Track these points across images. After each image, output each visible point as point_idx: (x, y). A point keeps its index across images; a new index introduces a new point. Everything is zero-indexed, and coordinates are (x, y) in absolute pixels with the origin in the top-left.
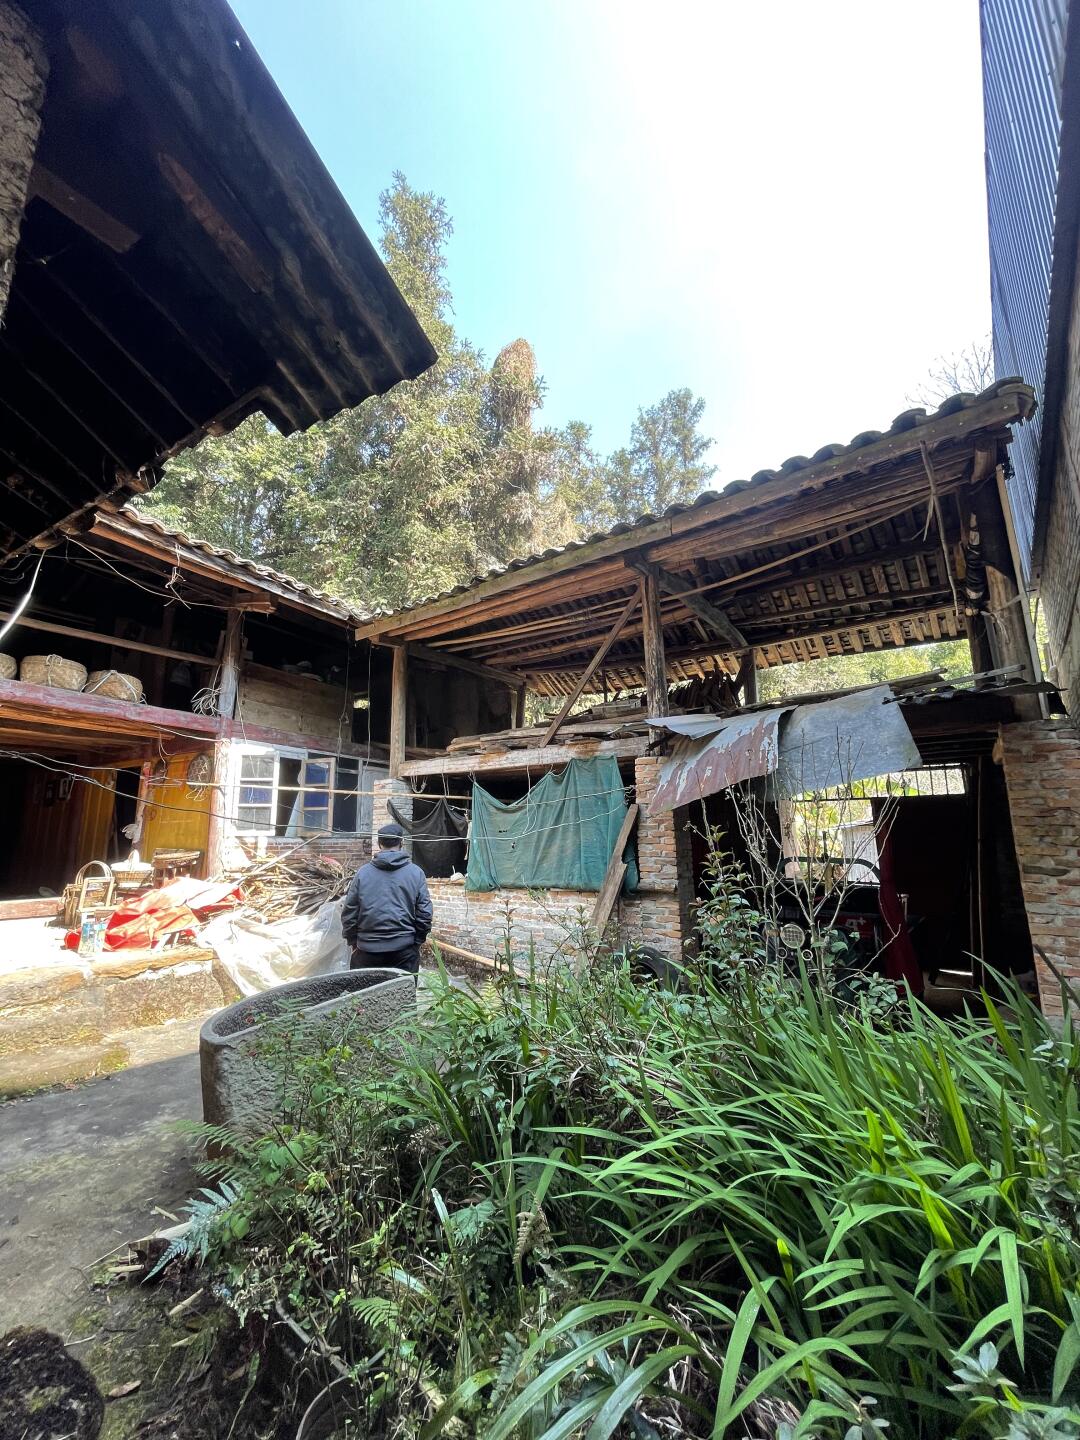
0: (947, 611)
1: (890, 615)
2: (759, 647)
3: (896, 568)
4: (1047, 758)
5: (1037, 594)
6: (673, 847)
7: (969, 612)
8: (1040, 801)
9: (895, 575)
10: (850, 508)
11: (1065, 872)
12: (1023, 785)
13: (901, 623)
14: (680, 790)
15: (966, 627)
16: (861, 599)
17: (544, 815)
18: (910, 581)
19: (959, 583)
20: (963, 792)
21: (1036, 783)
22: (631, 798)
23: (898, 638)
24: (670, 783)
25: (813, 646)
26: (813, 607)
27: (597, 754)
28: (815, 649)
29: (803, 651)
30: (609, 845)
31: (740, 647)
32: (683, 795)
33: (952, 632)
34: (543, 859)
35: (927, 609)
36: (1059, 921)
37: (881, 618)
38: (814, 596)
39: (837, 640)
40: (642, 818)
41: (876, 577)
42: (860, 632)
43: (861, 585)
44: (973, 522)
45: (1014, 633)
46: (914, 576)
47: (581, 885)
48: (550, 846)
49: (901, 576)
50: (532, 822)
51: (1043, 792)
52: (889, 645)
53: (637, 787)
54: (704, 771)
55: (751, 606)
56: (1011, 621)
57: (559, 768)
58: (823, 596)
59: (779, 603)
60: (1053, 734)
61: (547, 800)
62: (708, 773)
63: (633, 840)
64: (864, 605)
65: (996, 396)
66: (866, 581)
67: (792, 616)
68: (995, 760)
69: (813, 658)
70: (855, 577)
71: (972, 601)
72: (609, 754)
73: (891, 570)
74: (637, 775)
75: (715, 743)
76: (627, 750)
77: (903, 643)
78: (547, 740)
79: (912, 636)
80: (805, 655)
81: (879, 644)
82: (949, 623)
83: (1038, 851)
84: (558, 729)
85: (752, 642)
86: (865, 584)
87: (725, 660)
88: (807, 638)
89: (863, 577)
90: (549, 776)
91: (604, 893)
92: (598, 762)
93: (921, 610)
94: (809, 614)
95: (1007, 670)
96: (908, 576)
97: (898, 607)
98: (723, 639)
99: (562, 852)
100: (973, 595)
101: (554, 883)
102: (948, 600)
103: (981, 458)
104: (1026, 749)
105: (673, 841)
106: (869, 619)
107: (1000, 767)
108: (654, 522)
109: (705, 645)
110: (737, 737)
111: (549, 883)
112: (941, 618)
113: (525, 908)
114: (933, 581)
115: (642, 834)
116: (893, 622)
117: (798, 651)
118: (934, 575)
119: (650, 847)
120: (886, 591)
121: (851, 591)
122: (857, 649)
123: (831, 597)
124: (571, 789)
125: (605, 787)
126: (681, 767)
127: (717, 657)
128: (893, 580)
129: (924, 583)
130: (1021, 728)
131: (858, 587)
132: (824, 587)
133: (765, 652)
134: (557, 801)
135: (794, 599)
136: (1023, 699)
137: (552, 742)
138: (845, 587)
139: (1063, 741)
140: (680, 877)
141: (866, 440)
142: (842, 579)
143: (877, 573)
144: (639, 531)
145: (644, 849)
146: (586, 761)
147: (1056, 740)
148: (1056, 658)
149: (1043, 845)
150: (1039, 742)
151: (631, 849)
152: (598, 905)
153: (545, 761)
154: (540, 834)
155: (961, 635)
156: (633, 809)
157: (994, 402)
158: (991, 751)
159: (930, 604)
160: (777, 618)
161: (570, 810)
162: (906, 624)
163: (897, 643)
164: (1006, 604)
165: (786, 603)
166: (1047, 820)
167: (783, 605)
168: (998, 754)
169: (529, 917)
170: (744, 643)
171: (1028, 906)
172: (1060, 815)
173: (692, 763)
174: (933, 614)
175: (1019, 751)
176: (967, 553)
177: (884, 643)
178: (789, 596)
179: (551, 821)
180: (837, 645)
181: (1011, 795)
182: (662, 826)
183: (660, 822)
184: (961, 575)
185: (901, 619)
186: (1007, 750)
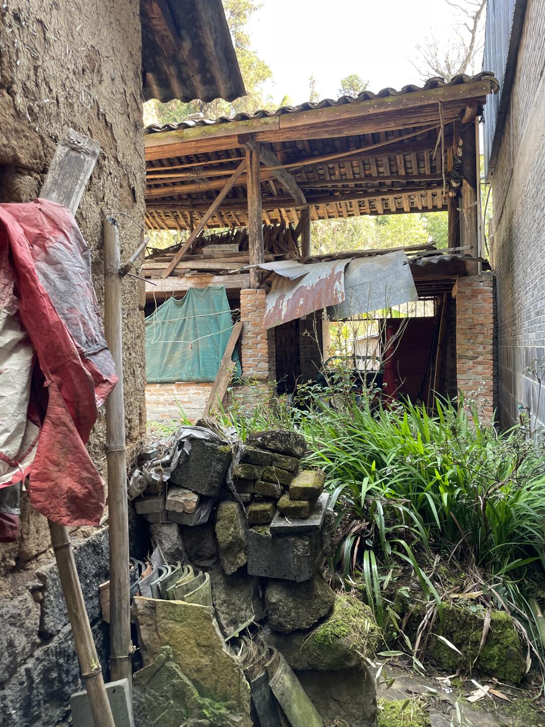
0: (438, 191)
1: (403, 191)
2: (314, 206)
3: (412, 157)
4: (477, 297)
5: (490, 185)
6: (266, 350)
7: (451, 194)
8: (471, 320)
9: (410, 161)
10: (393, 124)
11: (477, 358)
12: (464, 311)
13: (409, 196)
14: (284, 313)
15: (448, 202)
16: (387, 178)
17: (168, 329)
18: (419, 168)
19: (448, 175)
20: (433, 315)
21: (470, 310)
22: (236, 317)
23: (406, 206)
24: (275, 308)
25: (351, 207)
26: (355, 179)
27: (210, 285)
28: (352, 209)
29: (344, 209)
30: (220, 350)
31: (301, 204)
32: (286, 316)
33: (440, 206)
34: (167, 363)
35: (427, 189)
36: (471, 383)
37: (398, 192)
38: (356, 170)
39: (367, 204)
40: (245, 332)
41: (398, 162)
42: (383, 199)
43: (388, 166)
44: (461, 143)
45: (471, 223)
46: (422, 165)
47: (200, 378)
48: (174, 352)
49: (414, 163)
50: (158, 334)
51: (472, 316)
52: (400, 211)
53: (243, 310)
54: (298, 301)
55: (312, 172)
56: (471, 216)
57: (180, 295)
58: (362, 170)
59: (332, 172)
60: (481, 284)
61: (170, 318)
62: (301, 302)
63: (238, 346)
64: (388, 182)
65: (480, 80)
66: (392, 164)
67: (340, 185)
68: (453, 295)
69: (349, 215)
70: (385, 160)
71: (453, 188)
72: (219, 286)
73: (408, 158)
74: (241, 301)
75: (303, 283)
76: (233, 284)
77: (409, 210)
78: (168, 273)
79: (415, 206)
80: (345, 214)
81: (394, 209)
82: (438, 199)
83: (466, 347)
84: (177, 264)
85: (310, 200)
86: (390, 166)
87: (287, 211)
88: (347, 201)
89: (390, 160)
90: (171, 301)
91: (219, 383)
92: (211, 292)
93: (422, 189)
94: (351, 184)
95: (465, 248)
96: (418, 164)
97: (410, 186)
98: (289, 195)
99: (184, 356)
100: (454, 185)
101: (178, 378)
102: (440, 184)
103: (469, 111)
104: (468, 292)
105: (266, 346)
106: (390, 192)
107: (455, 300)
108: (268, 116)
109: (275, 199)
110: (318, 280)
111: (174, 379)
112: (434, 195)
113: (154, 397)
114: (433, 169)
115: (244, 342)
116: (404, 195)
117: (340, 210)
118: (434, 165)
119: (250, 351)
120: (404, 173)
121: (381, 169)
122: (379, 212)
123: (367, 172)
124: (190, 311)
125: (217, 310)
126: (282, 297)
127: (283, 210)
128: (408, 165)
129: (428, 172)
130: (467, 280)
131: (386, 168)
132: (364, 164)
133: (317, 208)
134: (178, 319)
135: (342, 170)
136: (470, 264)
137: (172, 274)
138: (378, 166)
139: (485, 288)
140: (270, 369)
141: (410, 89)
142: (377, 161)
143: (399, 158)
144: (255, 120)
145: (246, 352)
146: (202, 290)
147: (482, 287)
148: (494, 230)
149: (469, 344)
150: (475, 288)
151: (236, 353)
152: (214, 391)
153: (168, 289)
154: (165, 345)
155: (444, 208)
156: (238, 325)
157: (479, 83)
158: (451, 290)
159: (429, 186)
160: (330, 185)
161: (189, 327)
162: (412, 197)
163: (405, 210)
164: (470, 205)
165: (337, 173)
166: (472, 330)
167: (335, 174)
168: (454, 293)
169: (158, 403)
170: (305, 201)
171: (458, 376)
172: (479, 327)
173: (289, 296)
174: (430, 192)
175: (465, 293)
176: (455, 160)
177: (397, 209)
178: (340, 168)
179: (174, 334)
180: (367, 208)
181: (458, 317)
182: (259, 337)
183: (258, 334)
184: (449, 170)
185: (410, 194)
186: (459, 292)
